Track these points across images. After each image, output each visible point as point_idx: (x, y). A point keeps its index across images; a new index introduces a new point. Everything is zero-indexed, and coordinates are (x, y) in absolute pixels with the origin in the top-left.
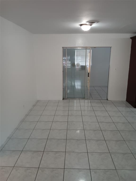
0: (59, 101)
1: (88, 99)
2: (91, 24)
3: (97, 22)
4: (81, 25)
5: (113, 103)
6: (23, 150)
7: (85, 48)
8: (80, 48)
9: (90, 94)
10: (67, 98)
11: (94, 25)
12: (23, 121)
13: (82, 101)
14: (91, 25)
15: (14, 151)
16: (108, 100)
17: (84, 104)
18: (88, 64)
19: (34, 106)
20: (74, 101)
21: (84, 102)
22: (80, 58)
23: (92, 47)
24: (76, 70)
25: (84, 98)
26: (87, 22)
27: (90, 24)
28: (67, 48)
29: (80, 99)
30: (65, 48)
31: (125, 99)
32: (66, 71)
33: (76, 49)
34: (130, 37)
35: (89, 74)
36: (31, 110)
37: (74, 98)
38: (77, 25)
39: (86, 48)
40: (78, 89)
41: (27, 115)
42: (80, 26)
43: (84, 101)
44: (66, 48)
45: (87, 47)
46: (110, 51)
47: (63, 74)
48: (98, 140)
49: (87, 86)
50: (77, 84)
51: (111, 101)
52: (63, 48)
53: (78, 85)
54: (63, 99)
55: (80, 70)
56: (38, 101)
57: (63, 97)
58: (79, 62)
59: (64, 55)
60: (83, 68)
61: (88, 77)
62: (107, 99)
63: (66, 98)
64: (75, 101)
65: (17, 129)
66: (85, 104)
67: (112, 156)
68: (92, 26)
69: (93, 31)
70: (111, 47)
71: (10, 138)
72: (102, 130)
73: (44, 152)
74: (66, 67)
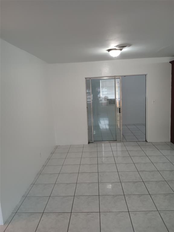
0: (84, 146)
1: (120, 141)
2: (122, 48)
3: (129, 45)
4: (109, 50)
5: (154, 145)
6: (44, 212)
7: (114, 78)
9: (123, 135)
10: (94, 141)
11: (125, 50)
12: (40, 174)
13: (113, 144)
14: (121, 50)
15: (32, 213)
16: (147, 142)
17: (117, 148)
18: (117, 96)
19: (52, 153)
20: (102, 145)
21: (117, 146)
23: (122, 76)
24: (102, 105)
25: (116, 140)
26: (117, 46)
27: (120, 48)
28: (92, 79)
29: (110, 142)
30: (89, 79)
31: (170, 140)
32: (91, 107)
33: (101, 79)
34: (169, 61)
35: (121, 109)
36: (49, 159)
37: (102, 141)
38: (104, 51)
40: (106, 129)
41: (44, 166)
42: (107, 52)
43: (117, 145)
44: (90, 78)
45: (116, 76)
46: (146, 80)
47: (87, 111)
48: (140, 195)
49: (117, 125)
50: (105, 123)
51: (151, 143)
52: (86, 78)
54: (89, 143)
55: (107, 105)
56: (57, 147)
57: (89, 140)
58: (105, 94)
59: (88, 87)
60: (112, 102)
61: (120, 112)
62: (146, 141)
63: (92, 142)
65: (33, 184)
67: (162, 214)
68: (122, 51)
69: (123, 56)
70: (146, 75)
71: (26, 197)
72: (144, 181)
73: (72, 213)
74: (91, 102)
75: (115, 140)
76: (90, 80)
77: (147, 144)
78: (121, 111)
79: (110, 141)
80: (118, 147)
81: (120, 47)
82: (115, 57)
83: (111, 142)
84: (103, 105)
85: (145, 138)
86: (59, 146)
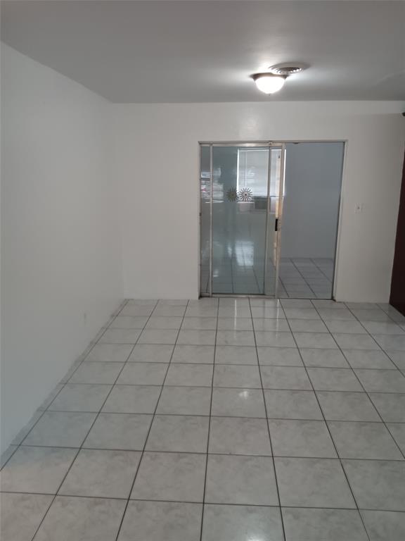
0: (188, 304)
1: (273, 297)
2: (285, 73)
3: (304, 66)
4: (256, 76)
5: (351, 310)
6: (83, 447)
7: (267, 145)
8: (253, 145)
9: (282, 283)
10: (213, 294)
11: (295, 77)
12: (82, 361)
13: (256, 302)
14: (285, 76)
15: (55, 449)
16: (335, 300)
17: (264, 312)
18: (276, 192)
19: (115, 316)
20: (234, 304)
21: (264, 307)
22: (250, 173)
23: (287, 142)
24: (239, 211)
25: (264, 294)
26: (274, 67)
27: (282, 73)
28: (214, 145)
29: (250, 296)
30: (208, 145)
31: (388, 300)
33: (240, 148)
34: (401, 112)
35: (279, 222)
36: (105, 329)
37: (233, 294)
38: (243, 77)
39: (270, 145)
41: (94, 344)
42: (252, 80)
43: (264, 303)
44: (211, 144)
45: (273, 142)
46: (343, 154)
47: (201, 223)
49: (271, 260)
50: (242, 251)
51: (344, 303)
52: (200, 143)
53: (244, 254)
54: (201, 297)
55: (250, 211)
56: (126, 303)
57: (200, 289)
58: (248, 185)
59: (204, 166)
60: (262, 204)
61: (276, 230)
62: (333, 298)
63: (207, 294)
64: (236, 301)
65: (65, 383)
66: (266, 312)
68: (288, 79)
69: (290, 94)
70: (344, 143)
71: (44, 411)
72: (315, 389)
73: (145, 453)
74: (211, 202)
75: (262, 293)
76: (211, 148)
77: (335, 305)
78: (279, 227)
79: (249, 294)
80: (266, 309)
81: (282, 69)
82: (270, 95)
83: (253, 296)
84: (241, 210)
85: (331, 290)
86: (133, 299)
